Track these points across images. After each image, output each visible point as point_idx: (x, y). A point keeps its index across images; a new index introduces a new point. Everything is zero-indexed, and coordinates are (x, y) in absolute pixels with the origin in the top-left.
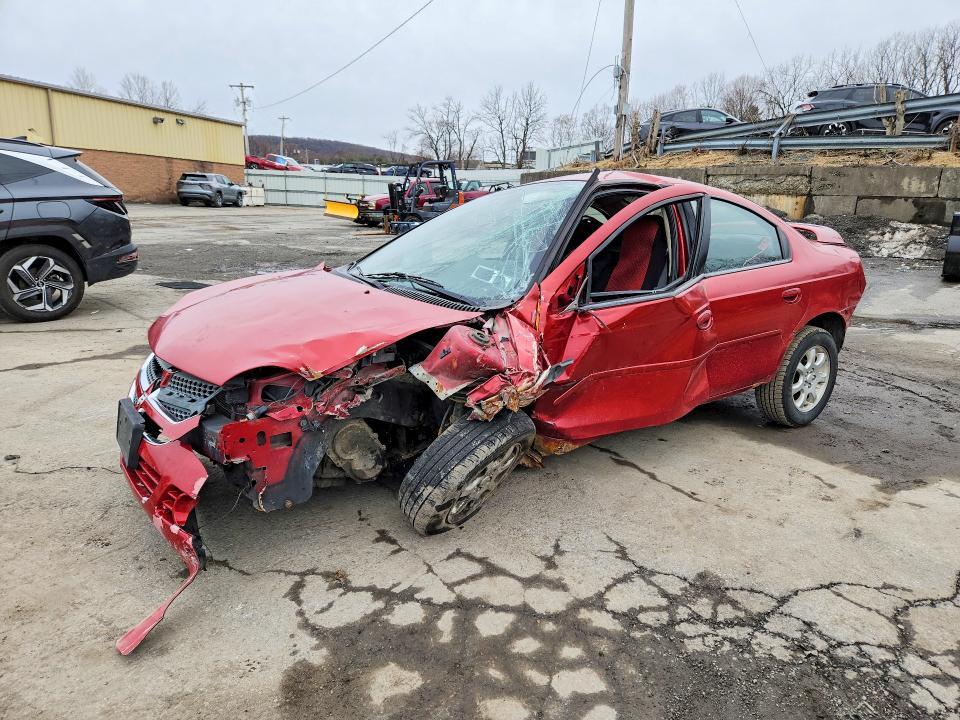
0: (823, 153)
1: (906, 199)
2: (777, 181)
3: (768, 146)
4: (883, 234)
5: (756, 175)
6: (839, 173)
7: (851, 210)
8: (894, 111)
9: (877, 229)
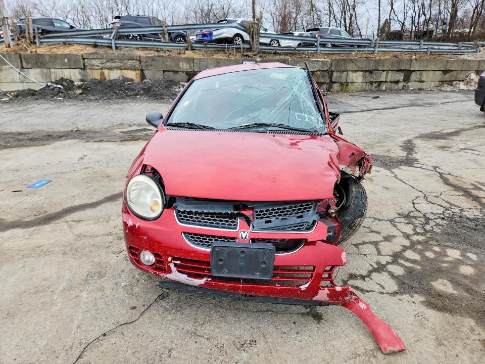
0: (138, 49)
1: (183, 72)
2: (124, 62)
3: (109, 43)
4: (180, 88)
5: (112, 59)
6: (153, 59)
7: (162, 77)
8: (163, 30)
9: (176, 86)
